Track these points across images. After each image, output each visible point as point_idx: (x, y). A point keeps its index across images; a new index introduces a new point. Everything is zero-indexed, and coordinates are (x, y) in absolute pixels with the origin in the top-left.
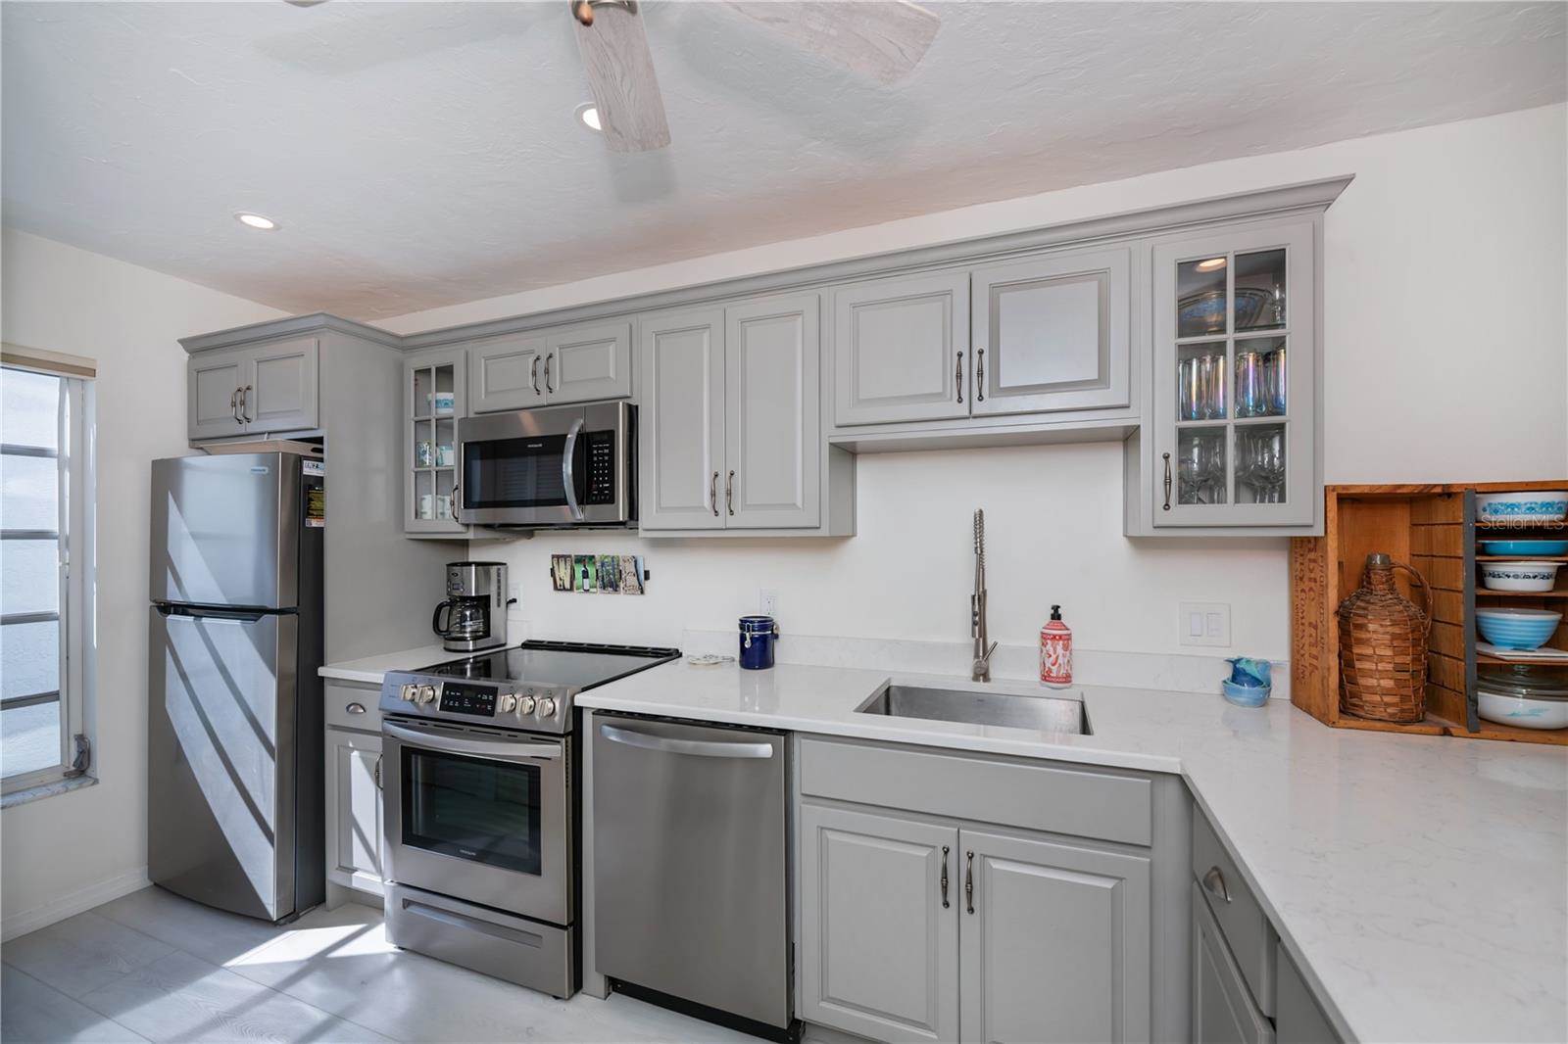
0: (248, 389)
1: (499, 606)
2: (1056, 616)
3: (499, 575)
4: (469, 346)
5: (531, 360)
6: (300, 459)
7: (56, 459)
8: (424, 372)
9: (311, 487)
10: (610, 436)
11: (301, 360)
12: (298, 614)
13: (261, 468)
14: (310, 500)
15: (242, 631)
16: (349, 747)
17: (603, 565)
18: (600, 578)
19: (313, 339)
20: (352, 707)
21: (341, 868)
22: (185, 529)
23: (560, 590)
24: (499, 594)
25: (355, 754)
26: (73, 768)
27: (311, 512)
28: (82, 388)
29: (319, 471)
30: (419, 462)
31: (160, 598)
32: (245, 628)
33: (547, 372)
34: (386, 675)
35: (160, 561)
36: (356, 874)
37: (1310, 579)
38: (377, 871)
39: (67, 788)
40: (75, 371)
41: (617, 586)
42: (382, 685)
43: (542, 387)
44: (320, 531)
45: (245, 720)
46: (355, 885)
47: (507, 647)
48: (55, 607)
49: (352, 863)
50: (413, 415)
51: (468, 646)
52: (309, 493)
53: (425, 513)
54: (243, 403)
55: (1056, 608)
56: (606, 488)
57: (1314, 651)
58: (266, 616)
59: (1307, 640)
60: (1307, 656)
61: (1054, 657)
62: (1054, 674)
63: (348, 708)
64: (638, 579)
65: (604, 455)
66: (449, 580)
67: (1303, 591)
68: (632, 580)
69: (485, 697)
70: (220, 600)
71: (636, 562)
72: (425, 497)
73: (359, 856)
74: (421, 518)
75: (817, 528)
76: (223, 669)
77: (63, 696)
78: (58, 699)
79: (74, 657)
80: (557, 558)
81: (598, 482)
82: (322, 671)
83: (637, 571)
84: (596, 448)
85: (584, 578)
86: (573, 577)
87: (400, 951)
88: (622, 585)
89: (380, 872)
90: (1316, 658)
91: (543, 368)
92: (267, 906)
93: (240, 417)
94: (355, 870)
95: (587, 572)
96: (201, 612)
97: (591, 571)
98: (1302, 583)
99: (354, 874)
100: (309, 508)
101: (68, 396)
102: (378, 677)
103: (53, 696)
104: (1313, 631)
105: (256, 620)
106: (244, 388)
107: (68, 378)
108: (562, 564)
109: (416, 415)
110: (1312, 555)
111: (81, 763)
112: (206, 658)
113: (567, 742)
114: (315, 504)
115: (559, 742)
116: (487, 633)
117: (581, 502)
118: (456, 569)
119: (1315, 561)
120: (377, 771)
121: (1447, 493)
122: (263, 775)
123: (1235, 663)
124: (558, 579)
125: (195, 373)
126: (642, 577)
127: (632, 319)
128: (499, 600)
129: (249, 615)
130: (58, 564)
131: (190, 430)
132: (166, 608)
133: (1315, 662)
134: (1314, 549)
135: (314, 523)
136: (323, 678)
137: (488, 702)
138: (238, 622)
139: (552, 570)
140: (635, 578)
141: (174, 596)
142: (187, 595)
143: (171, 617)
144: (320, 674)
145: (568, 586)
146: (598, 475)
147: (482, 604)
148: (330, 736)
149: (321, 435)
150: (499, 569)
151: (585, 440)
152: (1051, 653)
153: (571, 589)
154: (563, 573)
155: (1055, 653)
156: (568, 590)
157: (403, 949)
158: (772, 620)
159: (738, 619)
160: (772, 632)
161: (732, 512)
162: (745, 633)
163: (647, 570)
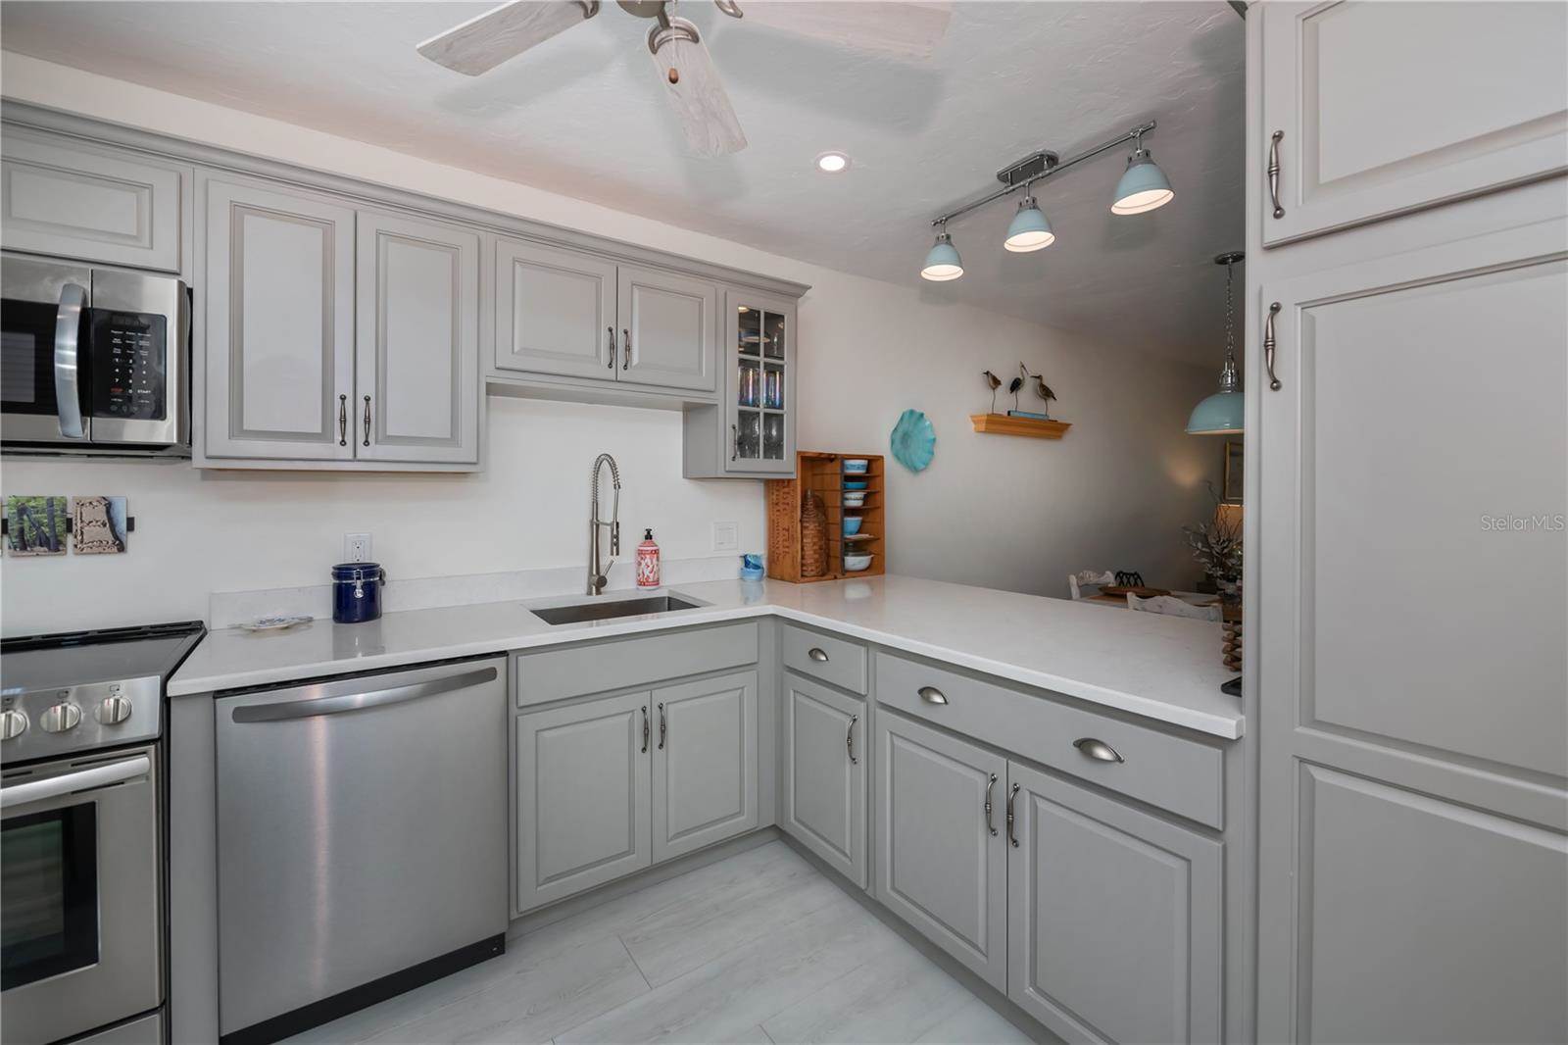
2: (649, 537)
17: (22, 512)
18: (14, 534)
37: (784, 503)
41: (59, 544)
55: (649, 531)
57: (786, 544)
59: (781, 539)
60: (781, 547)
61: (651, 566)
62: (651, 580)
64: (113, 531)
65: (138, 347)
67: (778, 511)
68: (95, 532)
71: (108, 505)
75: (475, 464)
83: (110, 519)
84: (118, 336)
88: (70, 540)
90: (788, 547)
98: (774, 507)
104: (786, 533)
110: (786, 490)
113: (156, 749)
115: (147, 752)
117: (87, 410)
119: (788, 493)
121: (831, 458)
123: (745, 557)
126: (122, 526)
133: (787, 550)
134: (788, 486)
140: (107, 529)
151: (93, 320)
152: (649, 564)
155: (652, 563)
158: (378, 566)
159: (334, 568)
160: (381, 578)
161: (367, 443)
162: (350, 582)
163: (131, 516)
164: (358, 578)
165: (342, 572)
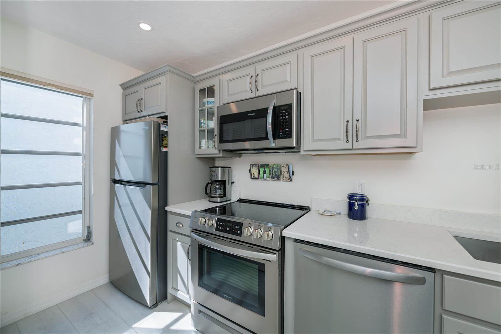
0: (142, 99)
1: (229, 184)
3: (229, 172)
4: (220, 77)
5: (249, 78)
6: (159, 125)
7: (81, 127)
8: (202, 91)
9: (163, 135)
10: (290, 106)
11: (160, 85)
12: (159, 185)
13: (146, 127)
14: (163, 140)
15: (139, 191)
16: (176, 240)
17: (273, 168)
18: (271, 174)
19: (164, 76)
20: (178, 224)
21: (173, 288)
22: (121, 154)
23: (254, 179)
24: (229, 179)
25: (179, 243)
26: (86, 238)
27: (163, 145)
28: (90, 101)
29: (166, 129)
30: (200, 127)
31: (113, 178)
32: (140, 190)
33: (256, 82)
34: (192, 212)
35: (113, 165)
36: (179, 292)
38: (187, 293)
39: (84, 246)
40: (87, 95)
41: (279, 177)
42: (190, 216)
43: (254, 89)
44: (166, 152)
45: (140, 226)
46: (178, 296)
47: (231, 201)
48: (81, 180)
49: (177, 288)
50: (198, 108)
51: (218, 200)
52: (162, 137)
53: (202, 147)
54: (140, 105)
56: (287, 131)
58: (148, 186)
63: (177, 224)
64: (289, 175)
65: (286, 115)
66: (210, 173)
68: (286, 175)
69: (236, 227)
70: (132, 179)
71: (288, 167)
72: (203, 140)
73: (180, 285)
74: (201, 148)
75: (415, 147)
76: (132, 204)
77: (83, 212)
78: (82, 213)
79: (87, 198)
80: (252, 165)
81: (283, 128)
82: (167, 208)
83: (289, 171)
84: (281, 113)
85: (264, 174)
86: (259, 173)
87: (196, 330)
88: (281, 177)
89: (188, 293)
91: (255, 81)
92: (147, 301)
93: (139, 110)
94: (179, 290)
95: (266, 171)
96: (126, 183)
97: (268, 171)
99: (178, 292)
100: (162, 143)
101: (85, 104)
102: (189, 213)
103: (80, 212)
105: (144, 187)
106: (140, 99)
107: (85, 98)
108: (254, 168)
109: (199, 108)
111: (89, 236)
112: (127, 201)
113: (279, 254)
114: (165, 142)
115: (275, 254)
116: (225, 195)
117: (274, 138)
118: (214, 169)
120: (188, 252)
122: (146, 248)
124: (252, 174)
125: (125, 96)
126: (291, 173)
127: (298, 52)
128: (229, 182)
129: (141, 185)
130: (82, 165)
131: (123, 117)
132: (116, 182)
135: (164, 149)
136: (167, 211)
137: (238, 229)
138: (138, 188)
139: (250, 170)
140: (288, 174)
141: (117, 177)
142: (122, 178)
143: (117, 185)
144: (166, 210)
145: (257, 177)
146: (283, 125)
147: (223, 183)
148: (169, 234)
149: (166, 115)
150: (229, 170)
151: (276, 110)
153: (258, 178)
154: (255, 172)
156: (257, 179)
157: (198, 330)
158: (366, 196)
159: (348, 195)
160: (367, 202)
161: (357, 141)
162: (354, 202)
163: (293, 170)
164: (357, 201)
165: (351, 197)
